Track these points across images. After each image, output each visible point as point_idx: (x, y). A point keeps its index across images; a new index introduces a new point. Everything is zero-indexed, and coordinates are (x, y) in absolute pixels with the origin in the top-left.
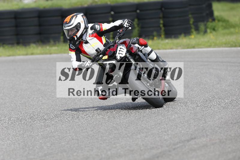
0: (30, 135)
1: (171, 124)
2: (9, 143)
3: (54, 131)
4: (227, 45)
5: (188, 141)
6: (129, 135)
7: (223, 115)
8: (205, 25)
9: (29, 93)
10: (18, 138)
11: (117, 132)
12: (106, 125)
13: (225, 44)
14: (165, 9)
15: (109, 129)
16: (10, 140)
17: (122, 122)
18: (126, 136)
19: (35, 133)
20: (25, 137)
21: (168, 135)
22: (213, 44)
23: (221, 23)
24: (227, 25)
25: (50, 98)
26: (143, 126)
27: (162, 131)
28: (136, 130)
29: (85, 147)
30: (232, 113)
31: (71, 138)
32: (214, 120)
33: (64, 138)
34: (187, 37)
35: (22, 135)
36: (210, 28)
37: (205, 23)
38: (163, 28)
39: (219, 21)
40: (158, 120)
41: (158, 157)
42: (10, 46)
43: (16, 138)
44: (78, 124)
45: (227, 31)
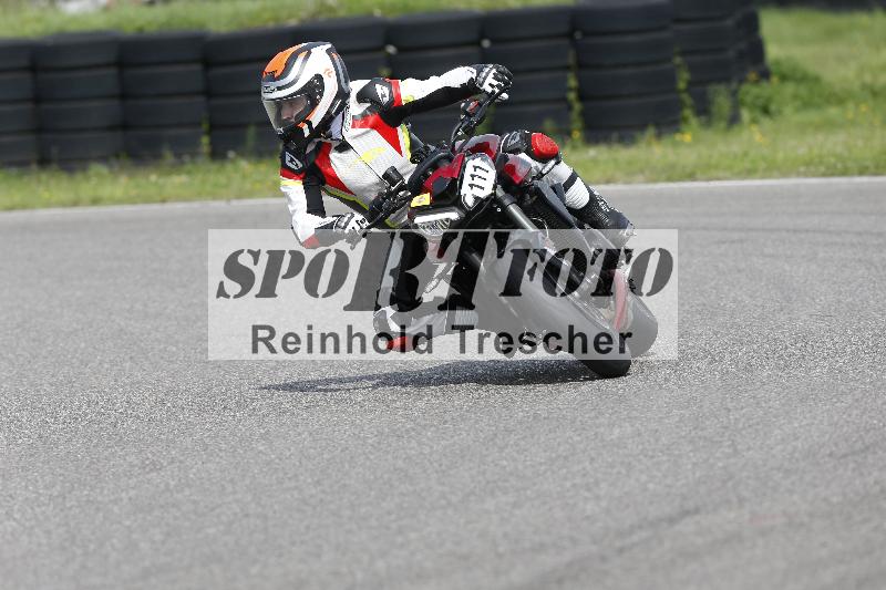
0: (88, 501)
1: (610, 460)
2: (9, 529)
3: (175, 486)
4: (812, 166)
5: (672, 521)
6: (454, 499)
7: (800, 427)
8: (734, 94)
9: (83, 345)
10: (44, 512)
11: (411, 488)
12: (368, 463)
13: (808, 164)
14: (586, 34)
15: (381, 477)
16: (15, 519)
17: (427, 450)
18: (443, 502)
19: (106, 492)
20: (70, 508)
21: (598, 498)
22: (763, 165)
23: (789, 88)
24: (815, 93)
25: (162, 362)
26: (505, 467)
27: (574, 485)
28: (479, 482)
29: (293, 544)
30: (832, 417)
31: (238, 510)
32: (768, 442)
33: (213, 510)
34: (667, 140)
35: (60, 500)
36: (752, 107)
37: (734, 85)
38: (577, 106)
39: (784, 78)
40: (559, 444)
41: (560, 581)
42: (14, 171)
43: (38, 510)
44: (264, 457)
45: (813, 116)
